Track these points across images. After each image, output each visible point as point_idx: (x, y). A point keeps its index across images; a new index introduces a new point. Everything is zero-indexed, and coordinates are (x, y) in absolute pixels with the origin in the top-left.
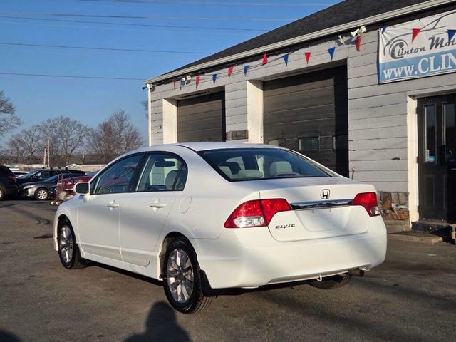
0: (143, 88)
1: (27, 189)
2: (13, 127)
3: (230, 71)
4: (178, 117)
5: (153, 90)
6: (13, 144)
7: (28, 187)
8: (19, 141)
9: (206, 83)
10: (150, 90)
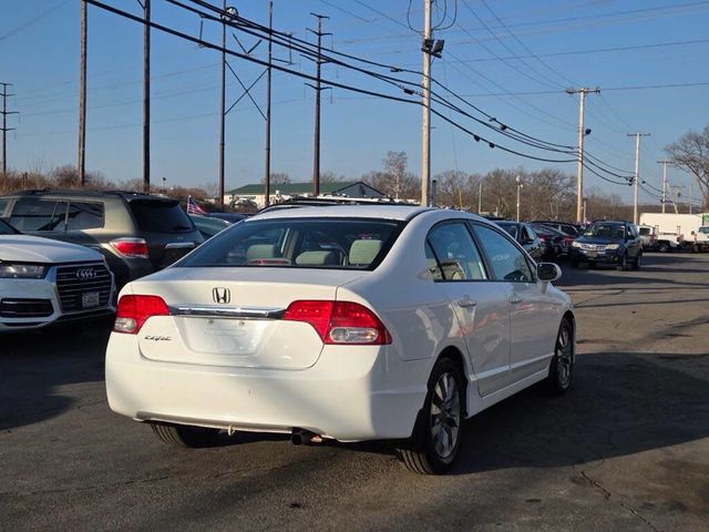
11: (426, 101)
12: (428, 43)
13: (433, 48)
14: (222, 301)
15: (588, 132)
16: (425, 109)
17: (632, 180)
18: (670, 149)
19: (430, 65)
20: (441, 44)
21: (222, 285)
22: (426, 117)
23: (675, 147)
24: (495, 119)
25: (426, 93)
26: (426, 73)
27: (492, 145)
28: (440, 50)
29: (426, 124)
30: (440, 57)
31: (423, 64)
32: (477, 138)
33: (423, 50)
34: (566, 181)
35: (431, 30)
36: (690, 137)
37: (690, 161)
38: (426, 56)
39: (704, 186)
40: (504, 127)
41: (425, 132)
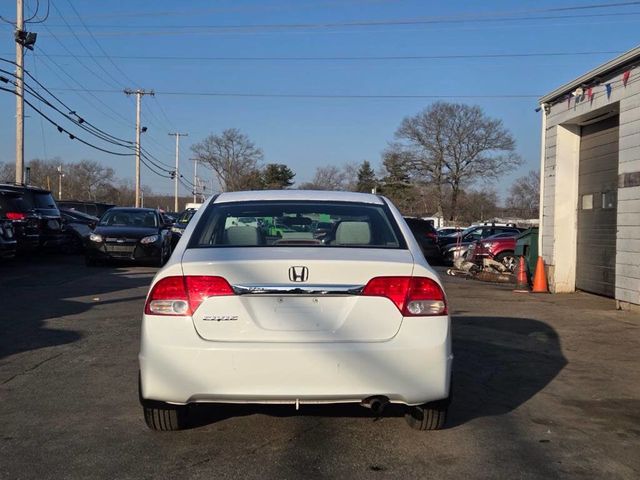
0: (537, 111)
1: (453, 251)
2: (511, 168)
3: (627, 78)
4: (581, 151)
5: (548, 112)
6: (517, 191)
7: (454, 249)
8: (525, 187)
9: (601, 99)
10: (544, 112)
11: (19, 91)
12: (22, 35)
13: (26, 40)
14: (299, 279)
15: (145, 129)
16: (19, 99)
17: (173, 174)
18: (196, 149)
19: (23, 56)
20: (33, 37)
21: (298, 264)
22: (19, 105)
23: (200, 147)
24: (74, 113)
25: (19, 82)
26: (19, 63)
27: (72, 137)
28: (33, 43)
29: (19, 112)
30: (32, 49)
31: (16, 54)
32: (60, 129)
33: (17, 41)
34: (103, 173)
35: (24, 22)
36: (212, 139)
37: (212, 160)
38: (19, 47)
39: (223, 182)
40: (82, 121)
41: (19, 120)
